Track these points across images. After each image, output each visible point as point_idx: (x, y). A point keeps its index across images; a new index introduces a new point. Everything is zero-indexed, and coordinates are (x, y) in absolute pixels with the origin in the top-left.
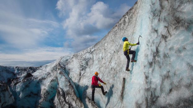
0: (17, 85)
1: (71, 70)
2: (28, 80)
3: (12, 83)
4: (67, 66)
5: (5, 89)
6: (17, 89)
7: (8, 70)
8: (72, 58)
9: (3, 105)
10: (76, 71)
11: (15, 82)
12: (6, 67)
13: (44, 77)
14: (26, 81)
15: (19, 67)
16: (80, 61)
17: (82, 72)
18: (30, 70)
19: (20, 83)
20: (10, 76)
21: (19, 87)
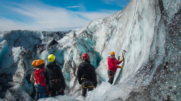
0: (42, 53)
1: (97, 39)
2: (52, 48)
3: (37, 50)
4: (95, 34)
5: (29, 57)
6: (43, 57)
7: (35, 36)
8: (102, 23)
9: (28, 72)
10: (102, 41)
11: (41, 49)
12: (32, 32)
13: (69, 45)
14: (50, 48)
15: (46, 32)
16: (107, 28)
17: (107, 43)
18: (57, 35)
19: (45, 51)
20: (36, 42)
21: (44, 55)
